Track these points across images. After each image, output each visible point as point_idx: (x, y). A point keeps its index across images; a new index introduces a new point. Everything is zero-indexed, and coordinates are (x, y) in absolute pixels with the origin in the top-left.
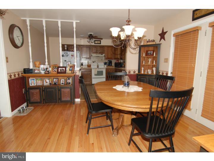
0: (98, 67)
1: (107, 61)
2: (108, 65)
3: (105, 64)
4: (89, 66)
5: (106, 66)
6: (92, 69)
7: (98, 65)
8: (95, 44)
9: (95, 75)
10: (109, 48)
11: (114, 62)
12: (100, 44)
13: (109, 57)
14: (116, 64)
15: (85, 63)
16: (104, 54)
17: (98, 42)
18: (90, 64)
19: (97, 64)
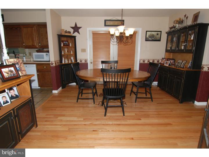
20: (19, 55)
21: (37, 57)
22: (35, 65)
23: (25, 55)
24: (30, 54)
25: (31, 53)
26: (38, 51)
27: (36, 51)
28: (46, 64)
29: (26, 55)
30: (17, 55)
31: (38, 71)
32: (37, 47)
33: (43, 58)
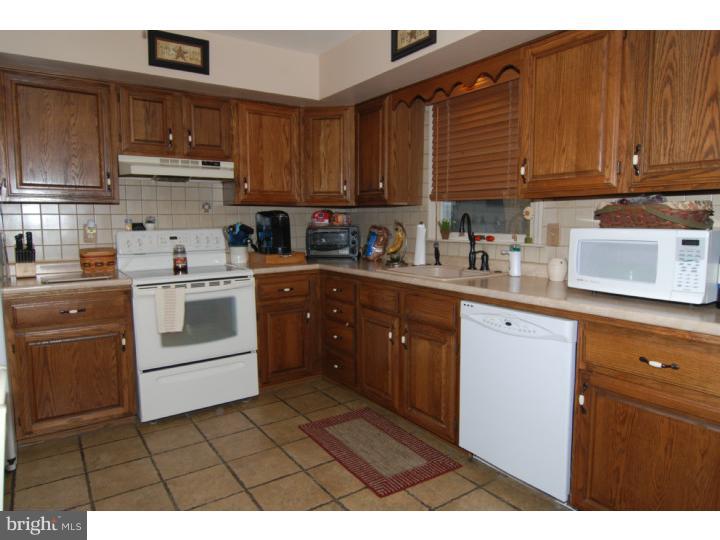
0: (180, 269)
1: (250, 216)
2: (258, 249)
3: (237, 237)
4: (98, 261)
5: (240, 255)
6: (136, 291)
7: (180, 252)
8: (154, 60)
9: (169, 339)
10: (266, 120)
11: (300, 221)
12: (204, 69)
13: (268, 186)
14: (312, 234)
15: (51, 239)
16: (230, 165)
17: (181, 53)
18: (103, 240)
19: (171, 246)
20: (490, 239)
21: (600, 259)
22: (568, 328)
23: (521, 239)
24: (554, 236)
25: (562, 231)
26: (606, 219)
27: (598, 215)
28: (672, 337)
29: (528, 240)
30: (482, 238)
31: (585, 378)
32: (613, 182)
33: (650, 276)
